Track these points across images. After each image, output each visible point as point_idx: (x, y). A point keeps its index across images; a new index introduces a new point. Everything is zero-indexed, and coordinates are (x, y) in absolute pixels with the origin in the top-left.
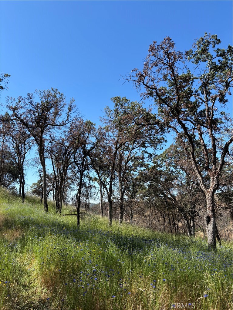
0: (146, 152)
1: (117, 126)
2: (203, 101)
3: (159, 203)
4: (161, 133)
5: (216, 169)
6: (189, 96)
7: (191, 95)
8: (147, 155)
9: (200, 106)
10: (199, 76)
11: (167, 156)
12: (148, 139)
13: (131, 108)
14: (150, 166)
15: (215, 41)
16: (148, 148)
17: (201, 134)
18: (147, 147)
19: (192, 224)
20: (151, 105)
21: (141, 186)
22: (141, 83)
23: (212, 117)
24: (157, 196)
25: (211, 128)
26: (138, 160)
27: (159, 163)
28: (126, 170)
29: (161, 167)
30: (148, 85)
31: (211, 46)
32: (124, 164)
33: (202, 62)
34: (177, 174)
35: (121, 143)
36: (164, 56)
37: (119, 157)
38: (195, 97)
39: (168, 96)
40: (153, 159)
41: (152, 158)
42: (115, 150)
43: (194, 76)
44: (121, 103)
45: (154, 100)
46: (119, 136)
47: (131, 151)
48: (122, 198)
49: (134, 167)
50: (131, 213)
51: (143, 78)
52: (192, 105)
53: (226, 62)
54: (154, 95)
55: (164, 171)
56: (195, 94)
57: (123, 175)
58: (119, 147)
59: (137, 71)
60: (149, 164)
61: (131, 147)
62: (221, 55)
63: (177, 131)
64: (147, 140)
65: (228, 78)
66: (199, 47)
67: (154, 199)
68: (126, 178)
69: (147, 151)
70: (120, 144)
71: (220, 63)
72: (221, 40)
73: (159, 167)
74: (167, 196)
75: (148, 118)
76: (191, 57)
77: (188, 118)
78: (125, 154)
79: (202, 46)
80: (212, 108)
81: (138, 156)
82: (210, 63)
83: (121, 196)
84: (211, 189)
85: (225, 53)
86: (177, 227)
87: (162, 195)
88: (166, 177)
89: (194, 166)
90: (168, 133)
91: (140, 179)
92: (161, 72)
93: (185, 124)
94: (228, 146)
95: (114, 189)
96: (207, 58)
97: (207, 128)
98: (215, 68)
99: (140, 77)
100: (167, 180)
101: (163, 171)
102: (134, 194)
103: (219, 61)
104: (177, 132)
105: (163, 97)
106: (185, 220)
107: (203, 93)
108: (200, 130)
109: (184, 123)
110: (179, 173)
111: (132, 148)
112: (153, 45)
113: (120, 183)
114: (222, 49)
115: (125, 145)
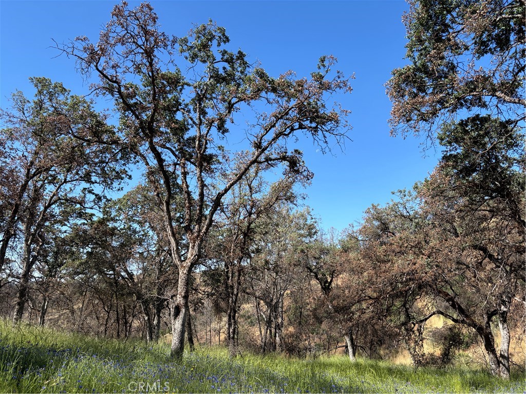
0: (90, 192)
1: (35, 134)
2: (194, 123)
3: (103, 286)
4: (123, 162)
5: (199, 231)
6: (175, 109)
7: (178, 110)
8: (93, 197)
9: (189, 129)
10: (194, 82)
11: (129, 203)
12: (97, 168)
13: (71, 107)
14: (95, 219)
15: (222, 37)
16: (95, 184)
17: (185, 174)
18: (93, 183)
19: (155, 322)
20: (108, 110)
21: (73, 253)
22: (92, 65)
23: (204, 151)
24: (101, 272)
25: (201, 166)
26: (72, 205)
27: (114, 214)
28: (45, 221)
29: (116, 221)
30: (105, 72)
31: (215, 42)
32: (42, 208)
33: (199, 62)
34: (143, 235)
35: (40, 168)
36: (139, 33)
37: (31, 193)
38: (183, 113)
39: (140, 101)
40: (102, 206)
41: (100, 203)
42: (24, 178)
43: (186, 81)
44: (51, 92)
45: (114, 102)
46: (36, 153)
47: (61, 185)
48: (27, 275)
49: (63, 216)
50: (44, 306)
51: (97, 57)
52: (177, 126)
53: (233, 73)
54: (115, 93)
55: (121, 229)
56: (184, 109)
57: (35, 231)
58: (34, 175)
59: (87, 42)
60: (94, 215)
61: (61, 177)
62: (226, 61)
63: (147, 162)
64: (96, 170)
65: (232, 98)
66: (199, 37)
67: (94, 279)
68: (41, 236)
69: (93, 190)
70: (38, 169)
71: (225, 72)
72: (229, 38)
73: (111, 222)
74: (119, 275)
75: (98, 130)
76: (184, 48)
77: (168, 145)
78: (47, 191)
79: (203, 37)
80: (206, 136)
81: (75, 198)
82: (211, 68)
83: (25, 272)
84: (188, 263)
85: (233, 59)
86: (130, 328)
87: (111, 272)
88: (122, 240)
89: (166, 223)
90: (135, 164)
91: (72, 241)
92: (130, 57)
93: (161, 153)
94: (221, 198)
95: (9, 257)
96: (208, 59)
97: (195, 165)
98: (218, 78)
99: (91, 53)
100: (122, 245)
101: (119, 229)
102: (56, 268)
103: (224, 68)
104: (147, 164)
105: (132, 101)
106: (145, 315)
107: (195, 111)
108: (184, 167)
109: (160, 151)
110: (145, 235)
111: (63, 181)
112: (122, 7)
113: (27, 245)
114: (229, 52)
115: (50, 172)
